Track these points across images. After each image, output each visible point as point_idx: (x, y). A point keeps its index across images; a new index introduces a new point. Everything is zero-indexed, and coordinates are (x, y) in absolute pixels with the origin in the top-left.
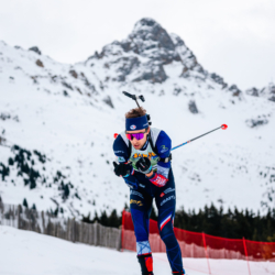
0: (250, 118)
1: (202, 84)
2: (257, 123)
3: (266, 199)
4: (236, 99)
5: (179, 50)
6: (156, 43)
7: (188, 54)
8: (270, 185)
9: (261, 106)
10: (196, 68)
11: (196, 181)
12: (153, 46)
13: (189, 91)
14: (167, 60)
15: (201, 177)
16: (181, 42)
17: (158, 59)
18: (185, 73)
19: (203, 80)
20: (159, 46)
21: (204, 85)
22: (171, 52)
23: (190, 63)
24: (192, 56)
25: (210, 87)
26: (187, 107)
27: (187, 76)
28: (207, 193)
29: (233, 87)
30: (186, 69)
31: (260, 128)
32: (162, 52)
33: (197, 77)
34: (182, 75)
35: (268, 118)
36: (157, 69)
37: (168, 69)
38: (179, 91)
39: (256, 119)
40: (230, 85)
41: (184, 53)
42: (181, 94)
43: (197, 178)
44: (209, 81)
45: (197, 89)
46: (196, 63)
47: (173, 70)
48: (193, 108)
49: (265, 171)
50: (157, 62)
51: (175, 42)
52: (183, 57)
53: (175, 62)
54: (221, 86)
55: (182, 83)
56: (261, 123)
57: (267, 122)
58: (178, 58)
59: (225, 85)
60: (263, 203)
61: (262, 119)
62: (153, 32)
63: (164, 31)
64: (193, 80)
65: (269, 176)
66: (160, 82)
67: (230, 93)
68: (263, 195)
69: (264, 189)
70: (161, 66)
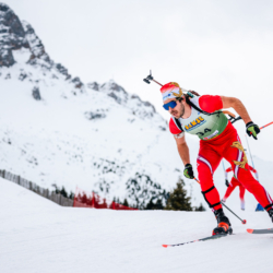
0: (89, 110)
1: (48, 73)
2: (95, 116)
3: (97, 189)
4: (78, 90)
5: (29, 38)
6: (7, 28)
7: (37, 43)
8: (102, 176)
9: (101, 101)
10: (43, 57)
11: (33, 164)
12: (4, 31)
13: (34, 78)
14: (17, 45)
15: (38, 161)
16: (31, 30)
17: (7, 43)
18: (32, 60)
19: (49, 69)
20: (10, 32)
21: (49, 74)
22: (21, 38)
23: (37, 51)
24: (40, 45)
25: (54, 76)
26: (31, 93)
27: (34, 63)
28: (43, 177)
29: (76, 80)
30: (33, 57)
31: (98, 121)
32: (12, 37)
33: (43, 66)
34: (28, 62)
35: (106, 113)
36: (6, 53)
37: (16, 54)
38: (25, 76)
39: (95, 113)
40: (73, 77)
41: (33, 41)
42: (27, 80)
43: (34, 162)
44: (54, 71)
45: (41, 77)
46: (43, 52)
47: (21, 56)
48: (36, 94)
49: (99, 162)
50: (6, 47)
51: (26, 29)
52: (32, 45)
53: (23, 49)
54: (65, 77)
55: (28, 69)
56: (99, 116)
57: (105, 116)
58: (26, 45)
59: (69, 77)
60: (94, 192)
61: (100, 112)
62: (5, 17)
63: (16, 17)
64: (39, 67)
65: (102, 167)
66: (8, 66)
67: (73, 85)
68: (95, 185)
69: (97, 179)
70: (10, 51)
